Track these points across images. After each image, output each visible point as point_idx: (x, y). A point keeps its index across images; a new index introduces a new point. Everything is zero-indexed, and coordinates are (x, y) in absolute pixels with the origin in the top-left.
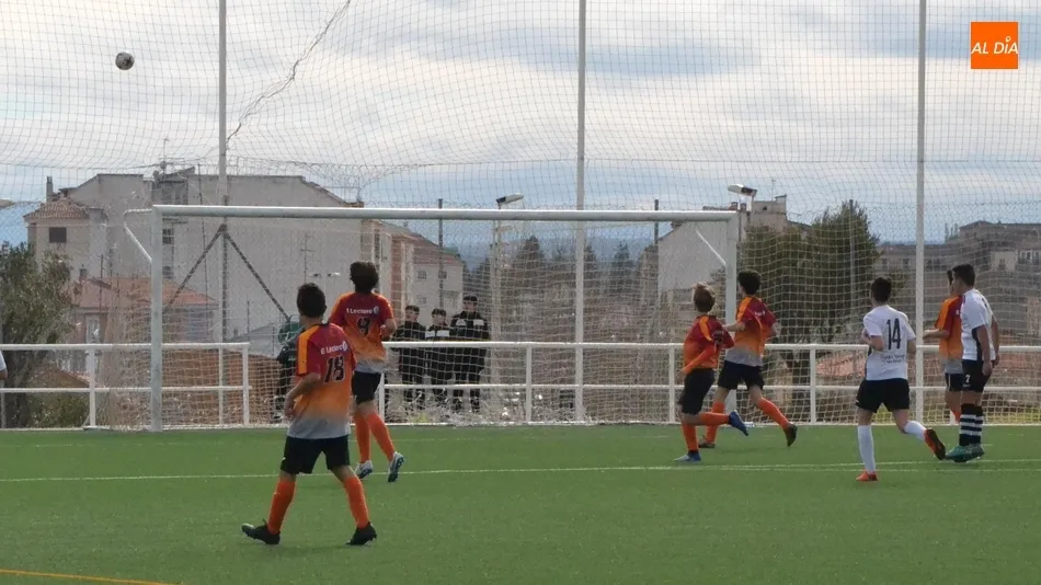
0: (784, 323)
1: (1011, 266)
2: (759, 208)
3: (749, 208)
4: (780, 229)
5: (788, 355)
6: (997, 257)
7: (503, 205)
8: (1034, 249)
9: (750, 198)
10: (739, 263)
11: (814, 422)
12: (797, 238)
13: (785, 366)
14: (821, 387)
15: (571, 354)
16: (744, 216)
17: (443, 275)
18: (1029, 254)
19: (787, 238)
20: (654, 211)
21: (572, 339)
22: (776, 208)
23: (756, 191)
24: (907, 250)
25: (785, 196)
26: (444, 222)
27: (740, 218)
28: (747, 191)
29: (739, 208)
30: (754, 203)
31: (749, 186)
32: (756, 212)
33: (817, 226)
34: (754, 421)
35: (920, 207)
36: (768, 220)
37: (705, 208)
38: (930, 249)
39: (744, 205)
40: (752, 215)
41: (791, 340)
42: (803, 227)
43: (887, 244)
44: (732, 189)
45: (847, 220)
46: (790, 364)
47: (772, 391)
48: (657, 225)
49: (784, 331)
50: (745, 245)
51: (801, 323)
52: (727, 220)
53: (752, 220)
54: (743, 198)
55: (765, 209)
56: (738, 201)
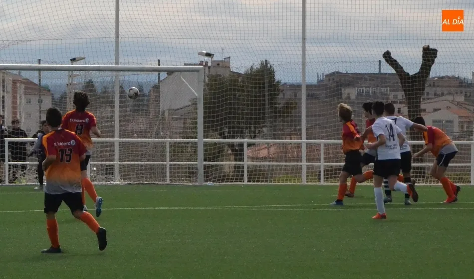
0: (229, 128)
1: (353, 97)
2: (215, 64)
3: (209, 64)
4: (227, 75)
5: (232, 146)
6: (346, 91)
7: (74, 63)
8: (366, 87)
9: (210, 59)
10: (205, 95)
11: (246, 182)
12: (236, 81)
13: (230, 152)
14: (250, 163)
15: (112, 145)
16: (207, 68)
17: (40, 101)
18: (363, 90)
19: (231, 81)
20: (157, 66)
21: (113, 137)
22: (224, 64)
23: (213, 55)
24: (297, 87)
25: (229, 58)
26: (42, 72)
27: (205, 70)
28: (208, 55)
29: (204, 64)
30: (213, 62)
31: (209, 52)
32: (214, 67)
33: (246, 74)
34: (213, 182)
35: (304, 64)
36: (221, 71)
37: (185, 64)
38: (309, 87)
39: (207, 63)
40: (211, 69)
41: (233, 137)
42: (239, 75)
43: (285, 84)
44: (201, 54)
45: (263, 71)
46: (232, 150)
47: (222, 165)
48: (159, 74)
49: (229, 132)
50: (208, 85)
51: (238, 127)
52: (197, 71)
53: (211, 71)
54: (206, 59)
55: (218, 65)
56: (203, 60)
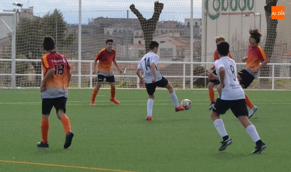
0: (33, 52)
1: (111, 33)
2: (23, 11)
3: (20, 11)
4: (31, 18)
5: (33, 63)
6: (106, 30)
8: (119, 27)
9: (20, 7)
10: (17, 30)
12: (38, 22)
13: (33, 67)
16: (18, 14)
18: (117, 29)
19: (35, 22)
22: (29, 11)
23: (22, 5)
24: (75, 27)
25: (33, 7)
27: (16, 14)
28: (19, 5)
29: (16, 11)
30: (22, 9)
32: (23, 13)
33: (45, 18)
34: (21, 86)
35: (80, 12)
36: (27, 16)
37: (4, 11)
38: (83, 26)
39: (18, 10)
40: (21, 14)
41: (35, 58)
42: (39, 18)
43: (68, 24)
44: (14, 4)
45: (55, 16)
46: (35, 67)
47: (28, 76)
49: (33, 55)
50: (20, 24)
51: (39, 53)
52: (12, 15)
53: (21, 15)
54: (18, 7)
55: (25, 11)
56: (16, 9)
